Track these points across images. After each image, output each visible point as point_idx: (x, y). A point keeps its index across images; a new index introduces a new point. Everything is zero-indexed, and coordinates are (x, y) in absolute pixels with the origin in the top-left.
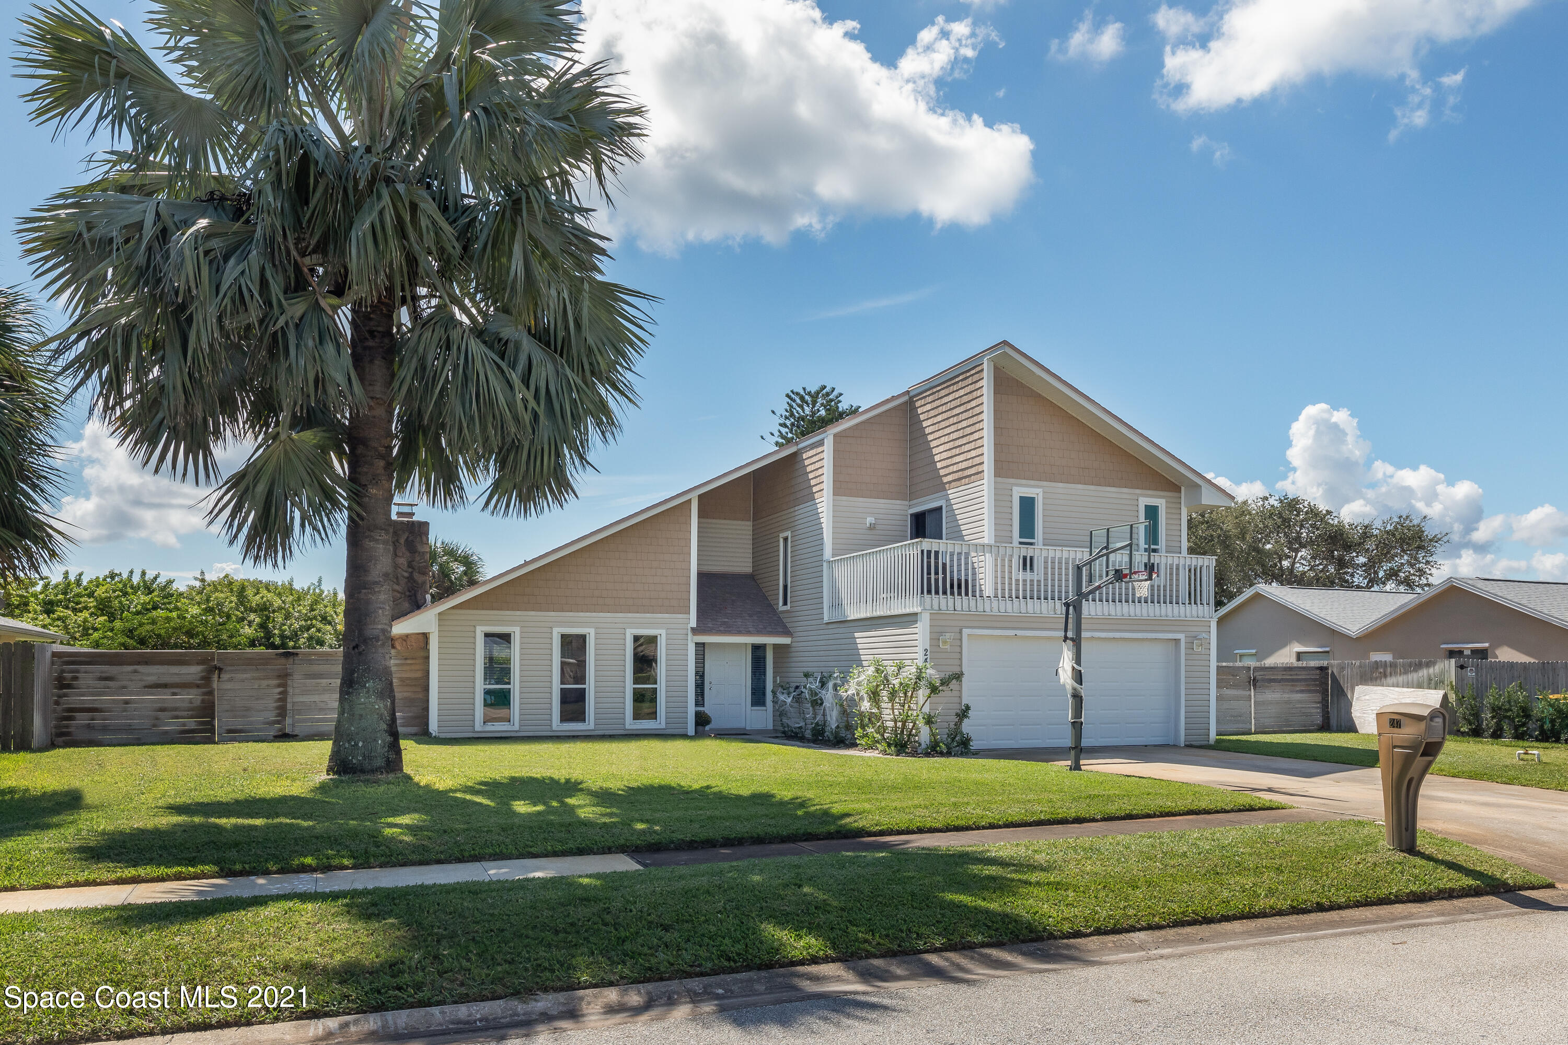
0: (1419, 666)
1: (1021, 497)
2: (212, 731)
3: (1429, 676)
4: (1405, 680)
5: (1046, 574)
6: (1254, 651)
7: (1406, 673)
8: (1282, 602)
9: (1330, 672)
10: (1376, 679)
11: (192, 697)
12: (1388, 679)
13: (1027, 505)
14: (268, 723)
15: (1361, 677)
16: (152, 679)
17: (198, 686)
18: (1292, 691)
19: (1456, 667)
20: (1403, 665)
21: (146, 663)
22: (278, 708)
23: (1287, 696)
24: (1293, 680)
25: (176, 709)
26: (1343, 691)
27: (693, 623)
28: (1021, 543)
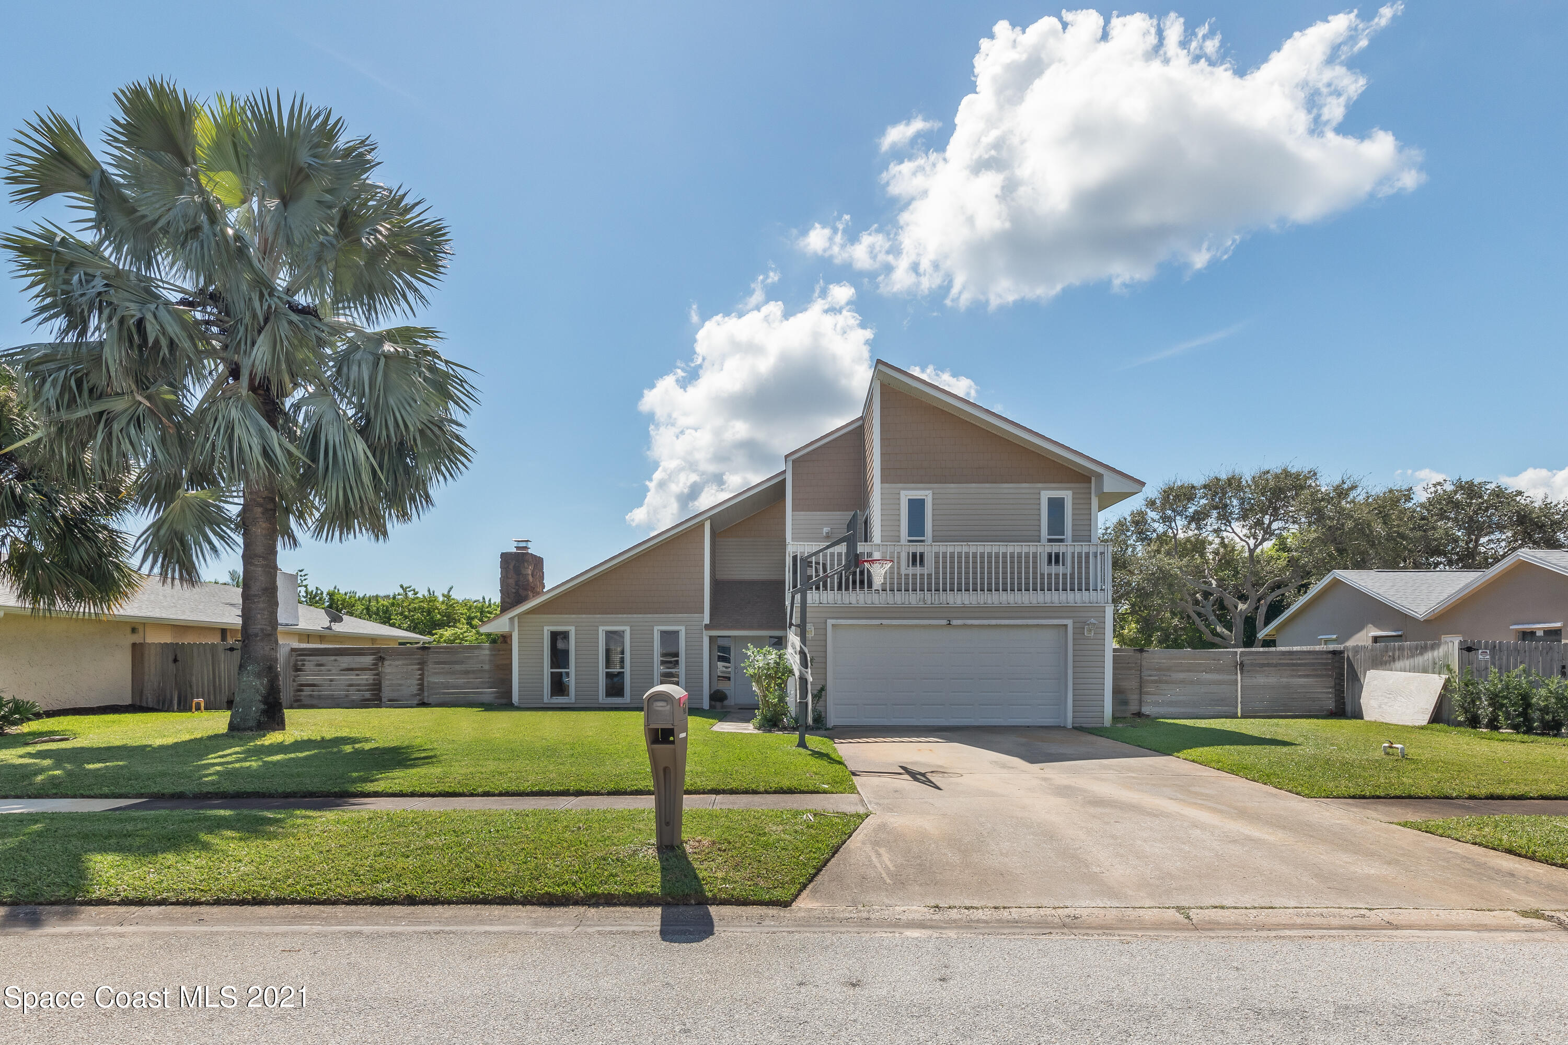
0: (1424, 649)
1: (909, 500)
2: (380, 700)
3: (1434, 659)
4: (1412, 664)
5: (937, 568)
6: (1335, 637)
7: (1413, 656)
8: (1356, 586)
9: (1346, 655)
10: (1386, 663)
11: (366, 678)
12: (1397, 663)
13: (916, 507)
14: (412, 695)
15: (1373, 660)
16: (345, 666)
17: (371, 670)
18: (1292, 676)
19: (1461, 649)
20: (1410, 648)
21: (342, 655)
22: (419, 685)
23: (1285, 680)
24: (1294, 665)
25: (358, 685)
26: (1357, 675)
27: (707, 621)
28: (910, 541)
